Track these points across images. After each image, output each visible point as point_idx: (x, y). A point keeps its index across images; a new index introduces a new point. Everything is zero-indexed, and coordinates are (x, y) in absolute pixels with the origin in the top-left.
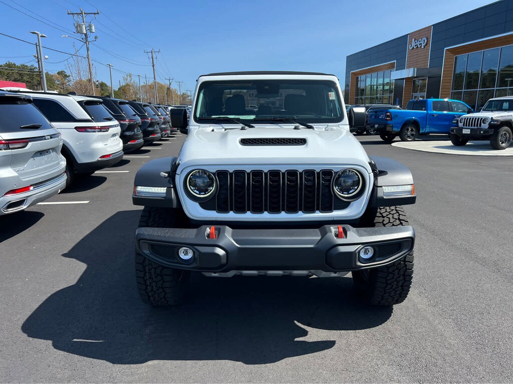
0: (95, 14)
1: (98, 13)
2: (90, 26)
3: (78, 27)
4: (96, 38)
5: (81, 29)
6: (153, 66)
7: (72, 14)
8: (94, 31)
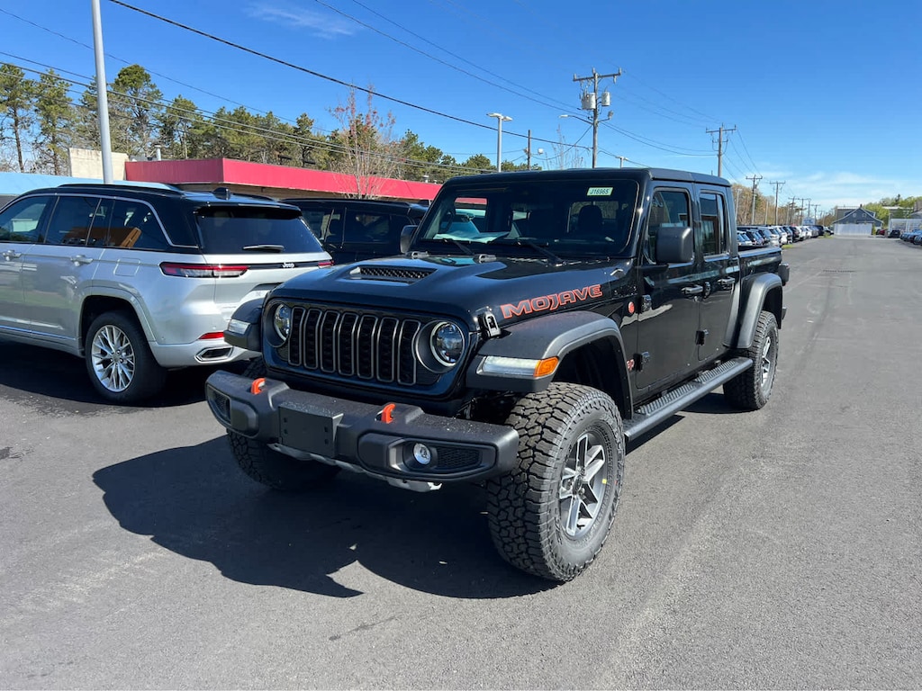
0: (614, 75)
1: (619, 74)
2: (604, 96)
3: (585, 100)
4: (609, 114)
5: (590, 104)
6: (719, 155)
7: (579, 80)
8: (608, 104)
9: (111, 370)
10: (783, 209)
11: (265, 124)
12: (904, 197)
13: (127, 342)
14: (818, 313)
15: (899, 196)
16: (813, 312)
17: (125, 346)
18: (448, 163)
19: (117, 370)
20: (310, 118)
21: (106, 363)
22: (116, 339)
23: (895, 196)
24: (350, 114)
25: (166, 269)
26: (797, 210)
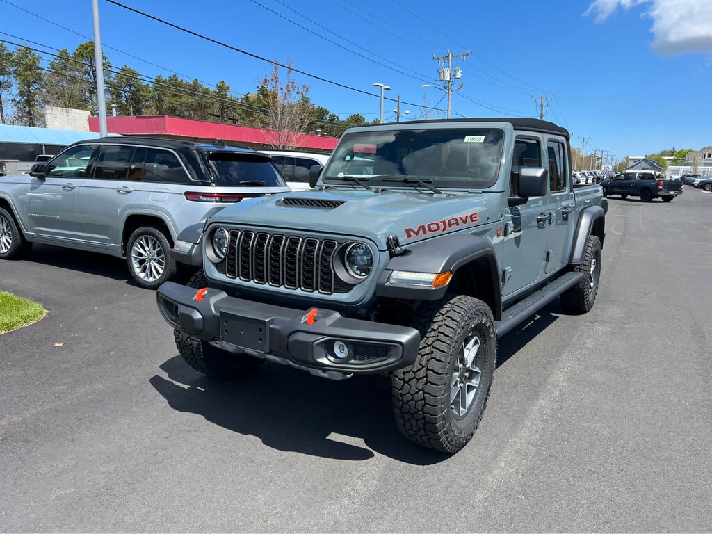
9: (146, 266)
10: (588, 158)
11: (194, 89)
12: (677, 150)
13: (159, 247)
14: (619, 234)
15: (674, 149)
16: (617, 233)
17: (156, 250)
18: (333, 120)
19: (150, 266)
20: (227, 84)
21: (141, 262)
22: (150, 245)
23: (671, 149)
24: (274, 83)
25: (188, 196)
26: (599, 159)
